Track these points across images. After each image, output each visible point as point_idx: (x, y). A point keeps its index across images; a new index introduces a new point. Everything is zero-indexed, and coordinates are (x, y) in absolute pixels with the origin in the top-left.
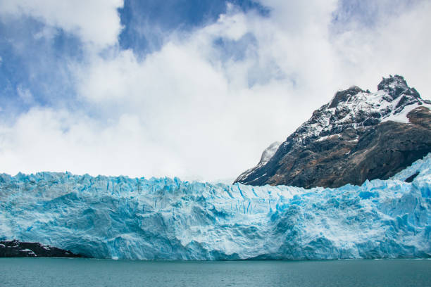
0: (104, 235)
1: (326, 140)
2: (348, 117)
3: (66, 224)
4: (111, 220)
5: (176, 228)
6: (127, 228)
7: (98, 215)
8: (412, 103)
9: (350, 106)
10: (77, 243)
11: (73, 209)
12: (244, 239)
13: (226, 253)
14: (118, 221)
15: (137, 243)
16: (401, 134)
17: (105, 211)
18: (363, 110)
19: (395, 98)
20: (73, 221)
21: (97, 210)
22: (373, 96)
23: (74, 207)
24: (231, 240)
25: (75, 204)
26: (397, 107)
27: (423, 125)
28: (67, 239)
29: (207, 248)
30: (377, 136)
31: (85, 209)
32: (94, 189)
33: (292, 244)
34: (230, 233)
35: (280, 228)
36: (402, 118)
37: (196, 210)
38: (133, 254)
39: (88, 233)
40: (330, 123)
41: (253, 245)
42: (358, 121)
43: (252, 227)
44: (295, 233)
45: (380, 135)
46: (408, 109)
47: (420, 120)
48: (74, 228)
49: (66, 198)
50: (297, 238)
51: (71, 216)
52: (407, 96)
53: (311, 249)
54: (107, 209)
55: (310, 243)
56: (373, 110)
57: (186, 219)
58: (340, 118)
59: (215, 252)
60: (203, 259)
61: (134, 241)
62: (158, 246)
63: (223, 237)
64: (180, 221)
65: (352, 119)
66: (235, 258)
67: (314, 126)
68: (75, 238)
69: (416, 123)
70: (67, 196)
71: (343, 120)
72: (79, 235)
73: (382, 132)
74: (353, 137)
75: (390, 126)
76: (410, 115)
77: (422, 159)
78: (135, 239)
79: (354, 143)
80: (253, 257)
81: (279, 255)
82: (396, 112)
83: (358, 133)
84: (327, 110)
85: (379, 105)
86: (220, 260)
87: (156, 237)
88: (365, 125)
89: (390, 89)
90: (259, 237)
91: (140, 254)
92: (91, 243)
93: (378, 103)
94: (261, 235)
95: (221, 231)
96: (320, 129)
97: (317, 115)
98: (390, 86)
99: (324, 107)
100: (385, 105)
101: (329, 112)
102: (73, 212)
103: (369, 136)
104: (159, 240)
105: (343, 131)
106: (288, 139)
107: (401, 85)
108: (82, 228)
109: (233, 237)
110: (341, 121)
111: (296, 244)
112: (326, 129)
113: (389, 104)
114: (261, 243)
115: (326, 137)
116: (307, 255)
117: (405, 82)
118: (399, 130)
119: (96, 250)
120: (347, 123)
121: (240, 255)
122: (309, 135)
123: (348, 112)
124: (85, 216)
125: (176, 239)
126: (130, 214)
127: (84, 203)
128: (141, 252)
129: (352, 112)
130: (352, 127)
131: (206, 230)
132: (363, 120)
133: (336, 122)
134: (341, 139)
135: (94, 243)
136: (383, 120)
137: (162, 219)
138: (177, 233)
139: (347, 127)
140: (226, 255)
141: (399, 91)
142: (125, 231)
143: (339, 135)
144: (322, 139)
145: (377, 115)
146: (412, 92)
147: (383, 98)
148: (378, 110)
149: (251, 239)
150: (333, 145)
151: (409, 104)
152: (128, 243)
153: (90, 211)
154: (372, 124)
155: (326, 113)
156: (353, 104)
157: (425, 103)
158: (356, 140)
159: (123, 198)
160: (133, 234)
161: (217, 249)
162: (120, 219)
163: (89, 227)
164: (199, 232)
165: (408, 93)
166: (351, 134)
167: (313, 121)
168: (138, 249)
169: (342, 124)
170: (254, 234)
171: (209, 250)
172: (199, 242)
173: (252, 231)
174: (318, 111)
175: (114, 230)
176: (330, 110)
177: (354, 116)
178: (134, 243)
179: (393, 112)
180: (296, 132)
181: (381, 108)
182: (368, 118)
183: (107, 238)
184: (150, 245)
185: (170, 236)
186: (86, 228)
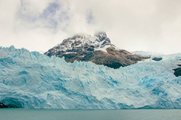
0: (34, 91)
1: (69, 54)
2: (80, 45)
3: (4, 81)
4: (41, 81)
5: (91, 89)
6: (53, 87)
7: (30, 76)
8: (108, 45)
9: (82, 41)
10: (11, 96)
11: (10, 70)
12: (133, 97)
13: (128, 105)
14: (46, 82)
15: (62, 98)
16: (105, 57)
17: (36, 74)
18: (88, 43)
19: (101, 41)
20: (10, 79)
21: (30, 72)
22: (91, 38)
23: (10, 69)
24: (127, 97)
25: (11, 66)
26: (102, 45)
27: (113, 54)
28: (4, 93)
29: (115, 102)
30: (93, 56)
31: (20, 71)
32: (23, 58)
33: (165, 100)
34: (125, 93)
35: (154, 92)
36: (104, 50)
37: (99, 79)
38: (58, 105)
39: (21, 89)
40: (71, 46)
41: (139, 100)
42: (85, 48)
43: (137, 91)
44: (166, 94)
45: (95, 55)
46: (107, 47)
47: (111, 52)
48: (10, 85)
49: (4, 61)
50: (168, 97)
51: (9, 75)
52: (106, 41)
53: (177, 103)
54: (37, 72)
55: (176, 100)
56: (92, 44)
57: (95, 84)
58: (77, 45)
59: (120, 104)
60: (113, 108)
61: (59, 97)
62: (78, 100)
63: (122, 96)
64: (92, 85)
65: (82, 46)
66: (132, 107)
67: (63, 46)
68: (10, 93)
69: (110, 53)
70: (5, 59)
71: (78, 46)
72: (13, 90)
73: (96, 54)
74: (82, 55)
75: (100, 52)
76: (108, 49)
77: (118, 68)
78: (59, 95)
79: (82, 57)
80: (141, 107)
81: (156, 106)
82: (101, 47)
83: (84, 53)
84: (70, 40)
85: (94, 43)
86: (124, 109)
87: (76, 94)
88: (88, 50)
89: (100, 37)
90: (142, 96)
91: (64, 105)
92: (23, 97)
93: (94, 42)
94: (143, 95)
95: (119, 92)
96: (66, 49)
97: (65, 42)
98: (100, 35)
99: (69, 39)
100: (97, 43)
101: (71, 41)
102: (10, 72)
103: (90, 55)
104: (79, 96)
105: (77, 51)
106: (49, 51)
107: (104, 36)
108: (16, 85)
109: (127, 96)
110: (77, 46)
111: (167, 100)
112: (69, 49)
113: (99, 43)
114: (144, 100)
115: (69, 53)
116: (175, 106)
117: (106, 35)
118: (104, 55)
119: (27, 102)
120: (80, 48)
121: (134, 106)
122: (61, 50)
123: (81, 43)
124: (20, 76)
125: (91, 96)
126: (55, 78)
127: (18, 66)
128: (65, 104)
129: (82, 43)
130: (82, 50)
131: (109, 91)
132: (87, 48)
133: (75, 46)
134: (77, 55)
135: (26, 97)
136: (95, 49)
137: (81, 82)
138: (92, 92)
139: (80, 50)
140: (128, 106)
141: (104, 38)
142: (51, 89)
143: (76, 53)
144: (67, 53)
145: (93, 47)
146: (108, 40)
147: (96, 40)
148: (93, 45)
149: (137, 97)
150: (73, 57)
151: (107, 45)
152: (55, 98)
153: (24, 72)
154: (91, 50)
155: (70, 42)
156: (83, 40)
157: (113, 45)
158: (83, 56)
159: (49, 67)
160: (57, 91)
161: (121, 102)
162: (47, 81)
163: (22, 84)
164: (106, 92)
165: (107, 40)
166: (81, 53)
167: (63, 44)
168: (62, 102)
169: (77, 48)
170: (138, 94)
171: (117, 103)
172: (108, 98)
173: (137, 92)
174: (66, 40)
175: (43, 88)
176: (72, 40)
177: (83, 45)
178: (59, 98)
179: (100, 47)
180: (54, 48)
181: (95, 44)
182: (89, 47)
183: (37, 93)
184: (72, 100)
185: (87, 94)
186: (19, 85)
